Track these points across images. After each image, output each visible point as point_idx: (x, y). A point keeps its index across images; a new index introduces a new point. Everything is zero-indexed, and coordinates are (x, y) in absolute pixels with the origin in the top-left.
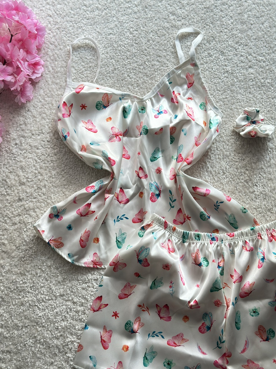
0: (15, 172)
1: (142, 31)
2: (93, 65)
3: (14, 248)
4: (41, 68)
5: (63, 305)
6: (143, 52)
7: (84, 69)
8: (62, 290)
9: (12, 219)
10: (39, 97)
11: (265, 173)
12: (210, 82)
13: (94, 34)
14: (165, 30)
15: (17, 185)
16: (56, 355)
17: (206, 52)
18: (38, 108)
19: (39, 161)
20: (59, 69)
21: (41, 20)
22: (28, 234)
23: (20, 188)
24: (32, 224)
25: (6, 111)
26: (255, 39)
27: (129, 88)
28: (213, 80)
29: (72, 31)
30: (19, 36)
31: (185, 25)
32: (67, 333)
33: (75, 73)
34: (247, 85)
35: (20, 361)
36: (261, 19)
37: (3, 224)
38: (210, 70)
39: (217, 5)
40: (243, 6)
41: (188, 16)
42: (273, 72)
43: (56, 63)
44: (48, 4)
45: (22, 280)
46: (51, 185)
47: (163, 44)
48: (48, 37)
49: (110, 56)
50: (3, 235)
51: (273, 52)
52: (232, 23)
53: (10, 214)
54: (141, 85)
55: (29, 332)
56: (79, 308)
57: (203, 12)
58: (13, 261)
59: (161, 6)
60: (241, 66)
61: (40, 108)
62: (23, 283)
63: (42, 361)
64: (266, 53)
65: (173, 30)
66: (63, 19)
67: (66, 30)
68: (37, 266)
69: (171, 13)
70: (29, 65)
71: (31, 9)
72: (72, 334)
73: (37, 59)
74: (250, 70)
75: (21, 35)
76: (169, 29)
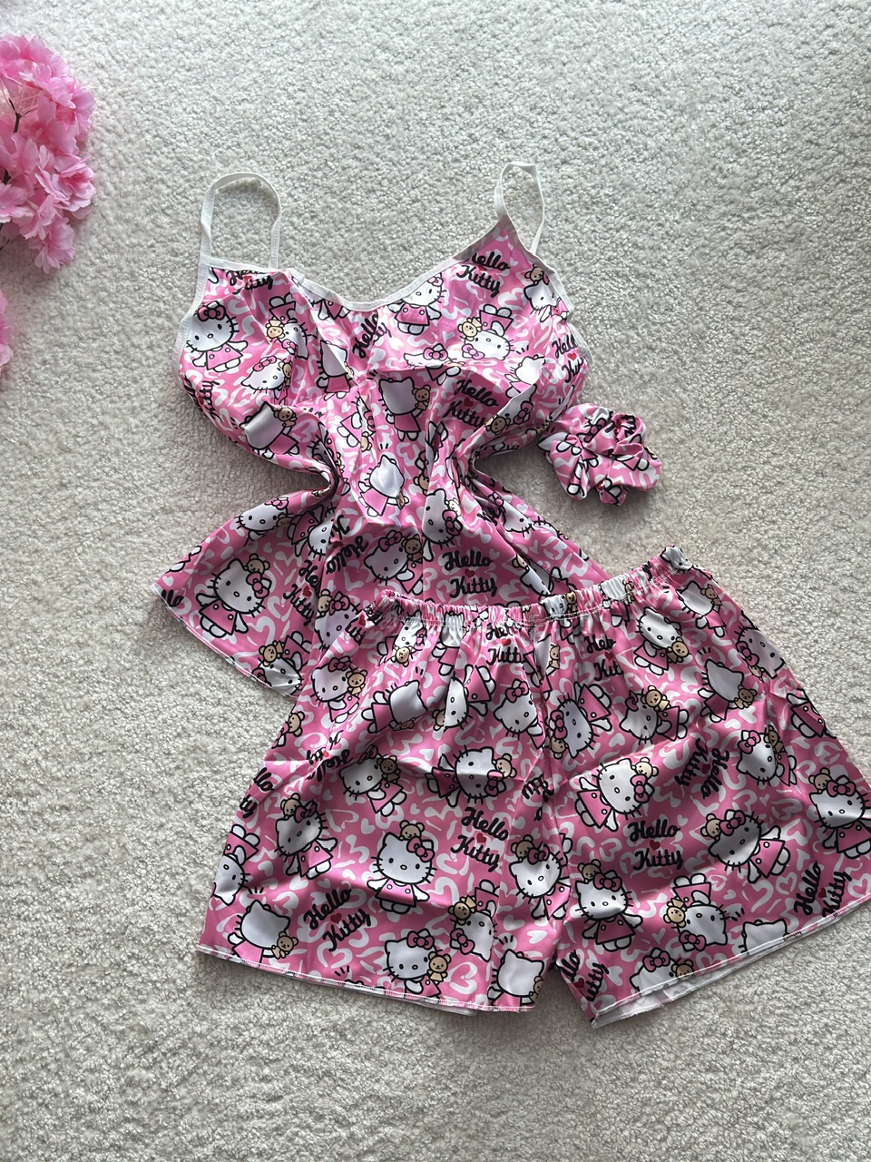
0: (46, 426)
1: (316, 90)
3: (59, 589)
4: (89, 187)
6: (319, 138)
7: (187, 185)
8: (172, 674)
9: (48, 527)
11: (607, 398)
13: (206, 104)
14: (368, 85)
15: (54, 452)
16: (170, 808)
17: (464, 133)
18: (89, 278)
19: (99, 397)
20: (130, 188)
21: (81, 78)
22: (87, 557)
23: (61, 459)
24: (93, 536)
25: (16, 289)
26: (574, 97)
27: (292, 223)
29: (155, 98)
30: (35, 117)
31: (413, 71)
32: (189, 761)
33: (168, 195)
34: (560, 204)
35: (91, 825)
36: (584, 50)
37: (30, 539)
38: (475, 172)
39: (484, 23)
40: (542, 22)
41: (418, 51)
42: (615, 170)
43: (123, 173)
44: (96, 39)
45: (81, 658)
46: (130, 450)
47: (365, 118)
48: (100, 116)
49: (246, 152)
50: (33, 564)
51: (615, 126)
52: (520, 63)
53: (43, 517)
54: (321, 215)
56: (213, 710)
57: (452, 41)
58: (60, 617)
59: (356, 32)
60: (545, 162)
61: (92, 278)
62: (86, 663)
63: (139, 822)
64: (599, 128)
65: (385, 86)
66: (131, 70)
67: (141, 97)
68: (112, 625)
69: (379, 46)
70: (62, 181)
71: (57, 53)
72: (200, 763)
73: (79, 166)
74: (564, 168)
75: (40, 113)
76: (377, 83)
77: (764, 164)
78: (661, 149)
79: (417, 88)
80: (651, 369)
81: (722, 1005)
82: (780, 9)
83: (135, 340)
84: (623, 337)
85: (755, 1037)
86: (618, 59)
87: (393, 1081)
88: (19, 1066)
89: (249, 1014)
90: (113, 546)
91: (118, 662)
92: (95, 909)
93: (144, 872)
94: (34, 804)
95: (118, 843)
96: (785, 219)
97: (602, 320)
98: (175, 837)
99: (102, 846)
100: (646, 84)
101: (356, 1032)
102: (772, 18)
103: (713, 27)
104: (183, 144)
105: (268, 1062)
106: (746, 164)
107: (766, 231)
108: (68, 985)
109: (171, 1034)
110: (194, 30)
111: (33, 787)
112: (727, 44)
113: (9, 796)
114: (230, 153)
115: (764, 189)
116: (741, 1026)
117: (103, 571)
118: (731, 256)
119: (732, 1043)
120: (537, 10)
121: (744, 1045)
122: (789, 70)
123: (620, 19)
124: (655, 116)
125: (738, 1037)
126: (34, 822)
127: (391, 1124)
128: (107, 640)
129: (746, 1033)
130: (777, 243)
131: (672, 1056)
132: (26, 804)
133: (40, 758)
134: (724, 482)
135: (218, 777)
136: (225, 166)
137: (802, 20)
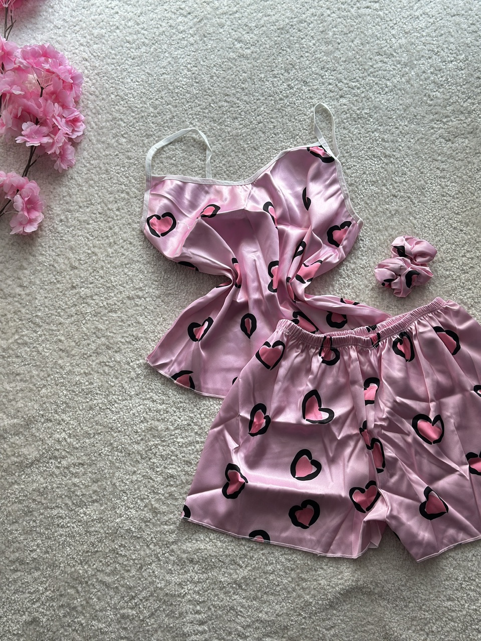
0: (63, 255)
1: (202, 66)
2: (146, 114)
3: (73, 344)
4: (82, 125)
5: (140, 405)
6: (206, 91)
7: (135, 121)
8: (137, 388)
9: (66, 310)
10: (83, 161)
11: (371, 224)
12: (293, 120)
13: (143, 77)
14: (232, 63)
15: (68, 269)
16: (139, 462)
17: (285, 84)
18: (83, 174)
19: (91, 238)
20: (104, 124)
21: (75, 66)
22: (88, 326)
23: (72, 273)
24: (91, 314)
25: (44, 182)
26: (345, 61)
28: (296, 117)
29: (115, 75)
30: (51, 88)
31: (256, 52)
32: (148, 436)
33: (125, 127)
34: (340, 119)
35: (96, 473)
36: (349, 35)
37: (57, 317)
38: (292, 105)
39: (293, 24)
40: (326, 21)
41: (258, 42)
42: (370, 100)
43: (100, 116)
44: (82, 45)
45: (87, 381)
46: (109, 266)
47: (231, 79)
48: (86, 85)
49: (166, 102)
50: (59, 331)
51: (369, 75)
52: (314, 45)
53: (63, 305)
55: (103, 439)
56: (160, 407)
57: (276, 34)
58: (74, 359)
59: (223, 33)
60: (330, 97)
61: (85, 174)
62: (89, 384)
63: (122, 471)
64: (360, 77)
65: (241, 61)
66: (102, 61)
67: (108, 75)
68: (103, 362)
69: (236, 40)
70: (67, 122)
71: (62, 53)
72: (154, 436)
73: (76, 113)
74: (341, 100)
75: (54, 87)
76: (236, 60)
77: (453, 91)
78: (395, 86)
79: (258, 61)
80: (396, 207)
81: (455, 562)
82: (458, 7)
83: (110, 206)
84: (379, 191)
85: (475, 580)
86: (369, 39)
87: (270, 612)
88: (61, 609)
89: (188, 576)
90: (102, 319)
91: (107, 382)
92: (100, 520)
93: (126, 498)
94: (64, 463)
95: (111, 483)
96: (467, 121)
97: (367, 182)
98: (142, 478)
99: (102, 485)
100: (385, 51)
101: (248, 584)
102: (454, 11)
103: (421, 18)
104: (132, 99)
105: (199, 603)
106: (443, 92)
107: (457, 128)
108: (86, 563)
109: (144, 589)
110: (135, 37)
111: (63, 453)
112: (429, 27)
113: (50, 459)
114: (157, 102)
115: (455, 105)
116: (466, 574)
117: (97, 333)
118: (437, 142)
119: (461, 584)
120: (322, 15)
121: (468, 585)
122: (465, 39)
123: (369, 17)
124: (391, 69)
125: (465, 581)
126: (65, 473)
127: (269, 636)
128: (101, 370)
129: (469, 578)
130: (463, 134)
131: (427, 592)
132: (60, 463)
133: (67, 437)
134: (440, 268)
135: (164, 444)
136: (155, 109)
137: (470, 12)
